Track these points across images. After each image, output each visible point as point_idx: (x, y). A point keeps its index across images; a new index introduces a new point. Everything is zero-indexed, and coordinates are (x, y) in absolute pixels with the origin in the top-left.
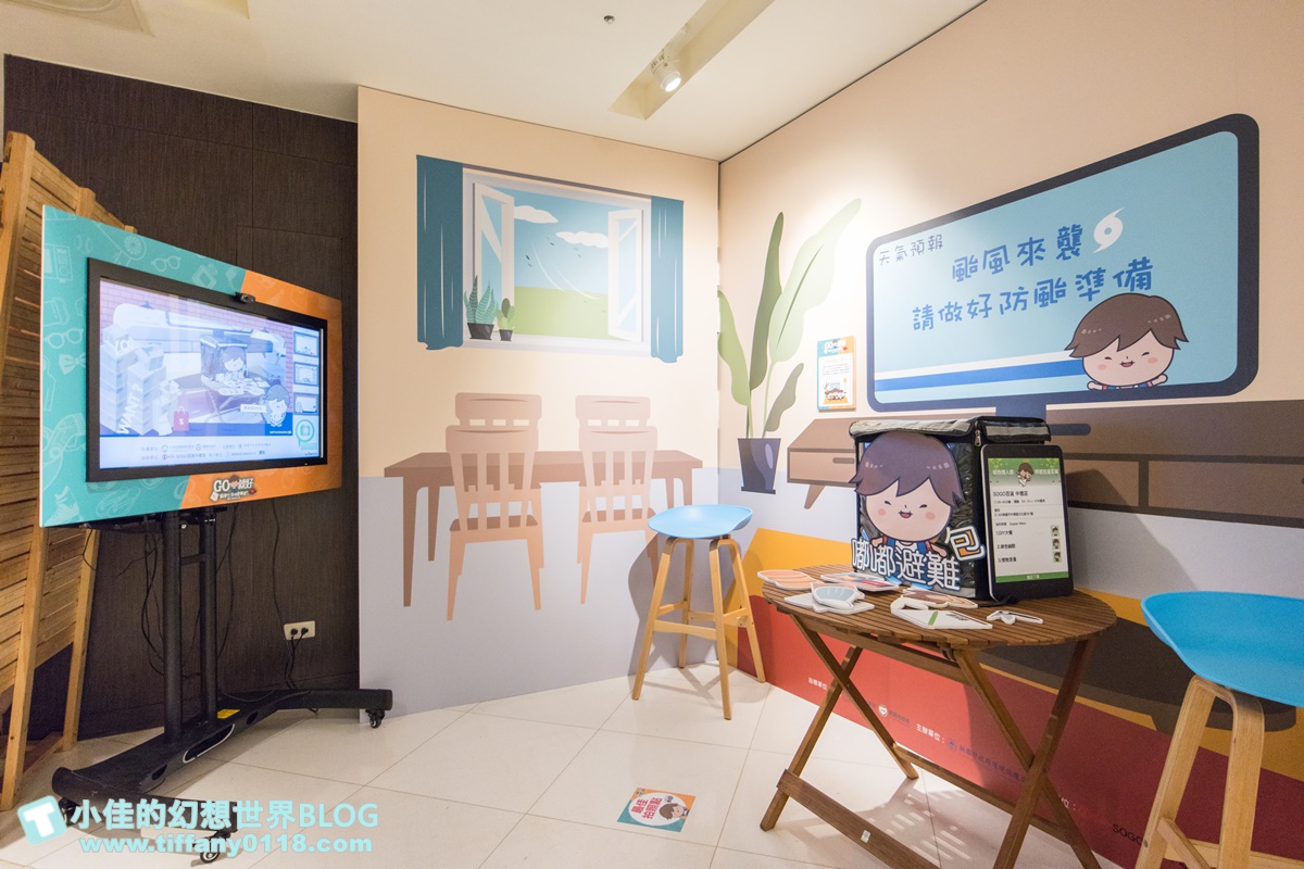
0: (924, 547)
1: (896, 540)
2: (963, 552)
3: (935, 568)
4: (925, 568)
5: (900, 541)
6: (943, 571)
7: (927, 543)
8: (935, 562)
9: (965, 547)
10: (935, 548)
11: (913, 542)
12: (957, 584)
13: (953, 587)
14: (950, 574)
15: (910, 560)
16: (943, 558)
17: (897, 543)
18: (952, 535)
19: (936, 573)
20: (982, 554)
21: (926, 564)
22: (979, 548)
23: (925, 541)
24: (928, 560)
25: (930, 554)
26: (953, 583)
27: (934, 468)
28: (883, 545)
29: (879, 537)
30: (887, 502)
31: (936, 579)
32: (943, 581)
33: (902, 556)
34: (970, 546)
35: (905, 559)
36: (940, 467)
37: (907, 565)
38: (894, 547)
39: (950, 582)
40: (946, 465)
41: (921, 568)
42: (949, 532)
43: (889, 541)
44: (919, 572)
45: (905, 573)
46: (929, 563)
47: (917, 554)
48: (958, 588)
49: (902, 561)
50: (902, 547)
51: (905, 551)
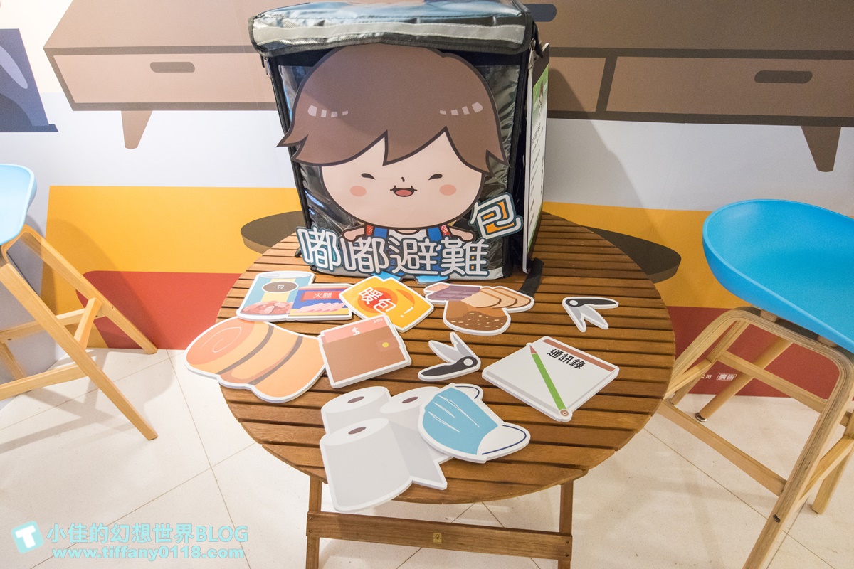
0: (436, 232)
1: (388, 228)
2: (491, 228)
3: (453, 255)
4: (439, 258)
5: (396, 229)
6: (464, 257)
7: (444, 227)
8: (453, 249)
9: (495, 222)
10: (454, 232)
11: (418, 229)
12: (483, 268)
13: (478, 272)
14: (473, 258)
15: (415, 250)
16: (465, 242)
17: (392, 232)
18: (479, 211)
19: (453, 260)
20: (518, 226)
21: (440, 253)
22: (514, 221)
23: (439, 226)
24: (444, 247)
25: (446, 241)
26: (478, 267)
27: (455, 112)
28: (364, 237)
29: (357, 226)
30: (365, 175)
31: (453, 267)
32: (463, 268)
33: (400, 247)
34: (501, 219)
35: (406, 251)
36: (466, 111)
37: (407, 258)
38: (387, 238)
39: (473, 267)
40: (478, 107)
41: (432, 258)
42: (477, 208)
43: (374, 230)
44: (428, 262)
45: (406, 266)
46: (444, 252)
47: (427, 242)
48: (485, 273)
49: (401, 254)
50: (400, 237)
51: (405, 243)
